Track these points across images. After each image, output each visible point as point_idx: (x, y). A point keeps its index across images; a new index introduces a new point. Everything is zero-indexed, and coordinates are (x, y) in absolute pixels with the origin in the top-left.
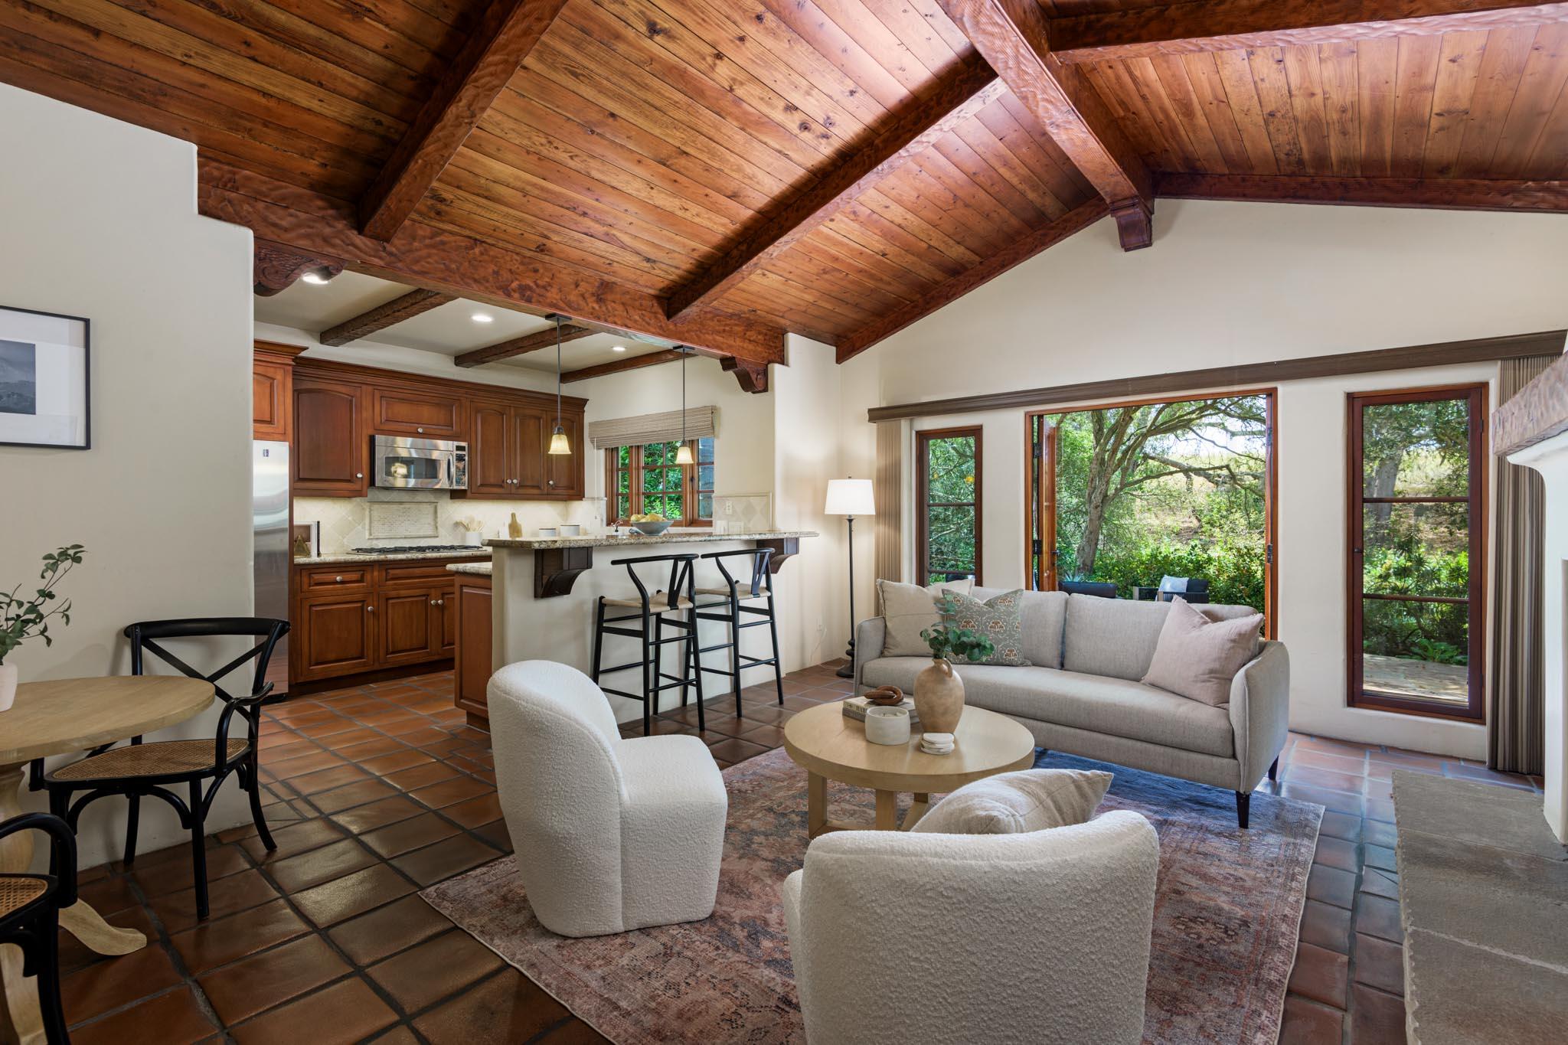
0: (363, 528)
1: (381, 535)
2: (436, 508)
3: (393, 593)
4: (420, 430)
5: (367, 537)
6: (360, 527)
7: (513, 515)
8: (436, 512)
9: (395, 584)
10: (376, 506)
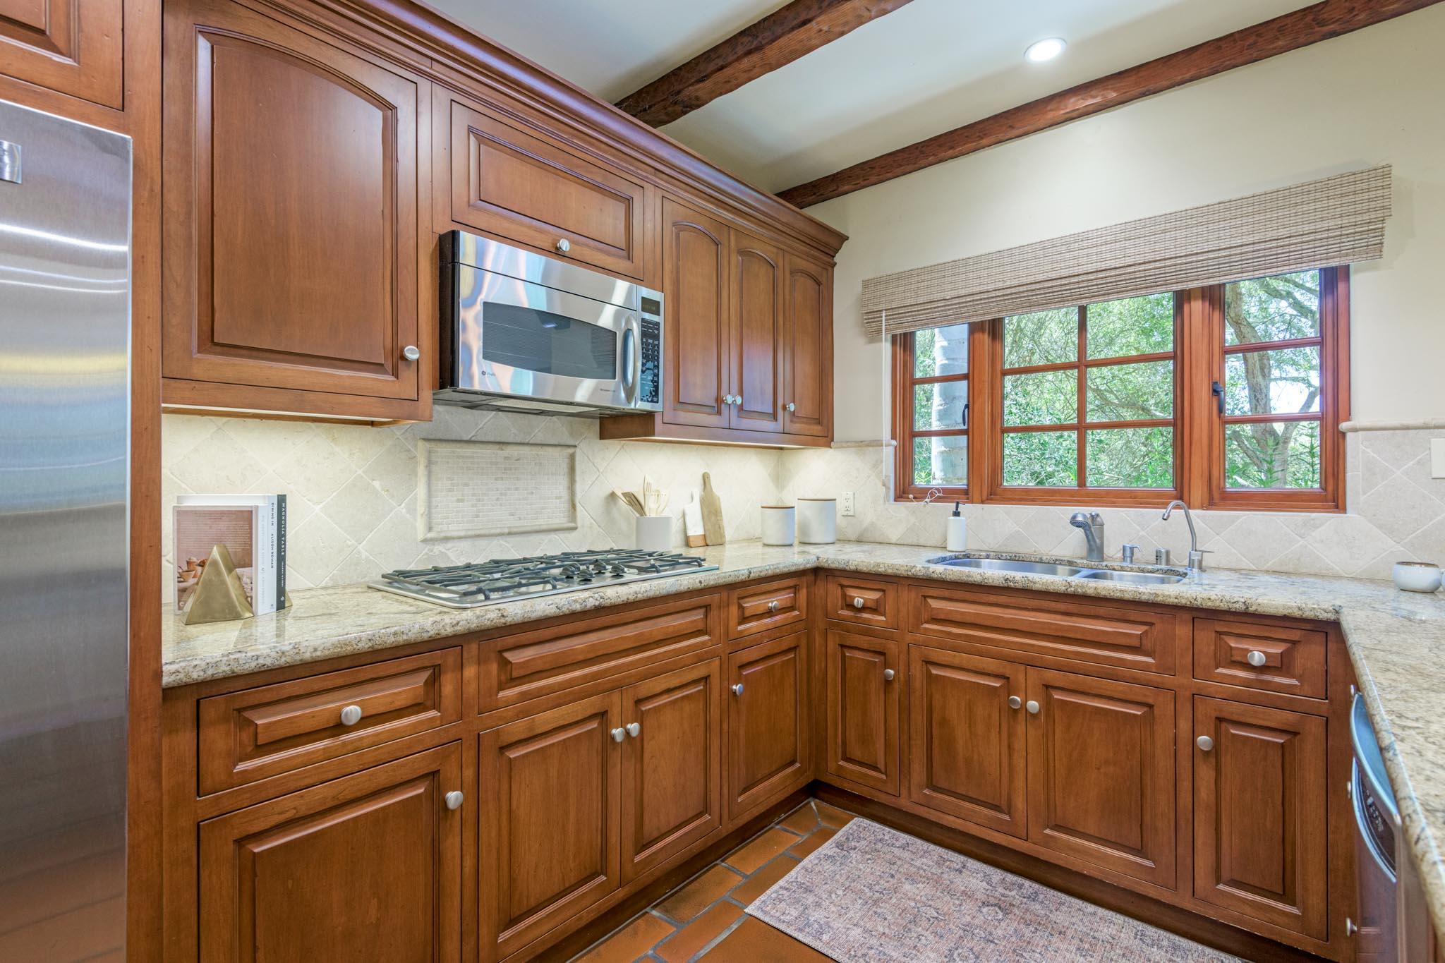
0: (411, 511)
1: (455, 530)
2: (572, 458)
3: (518, 728)
4: (565, 245)
5: (421, 533)
6: (402, 509)
7: (705, 479)
8: (572, 469)
9: (524, 696)
10: (443, 450)
